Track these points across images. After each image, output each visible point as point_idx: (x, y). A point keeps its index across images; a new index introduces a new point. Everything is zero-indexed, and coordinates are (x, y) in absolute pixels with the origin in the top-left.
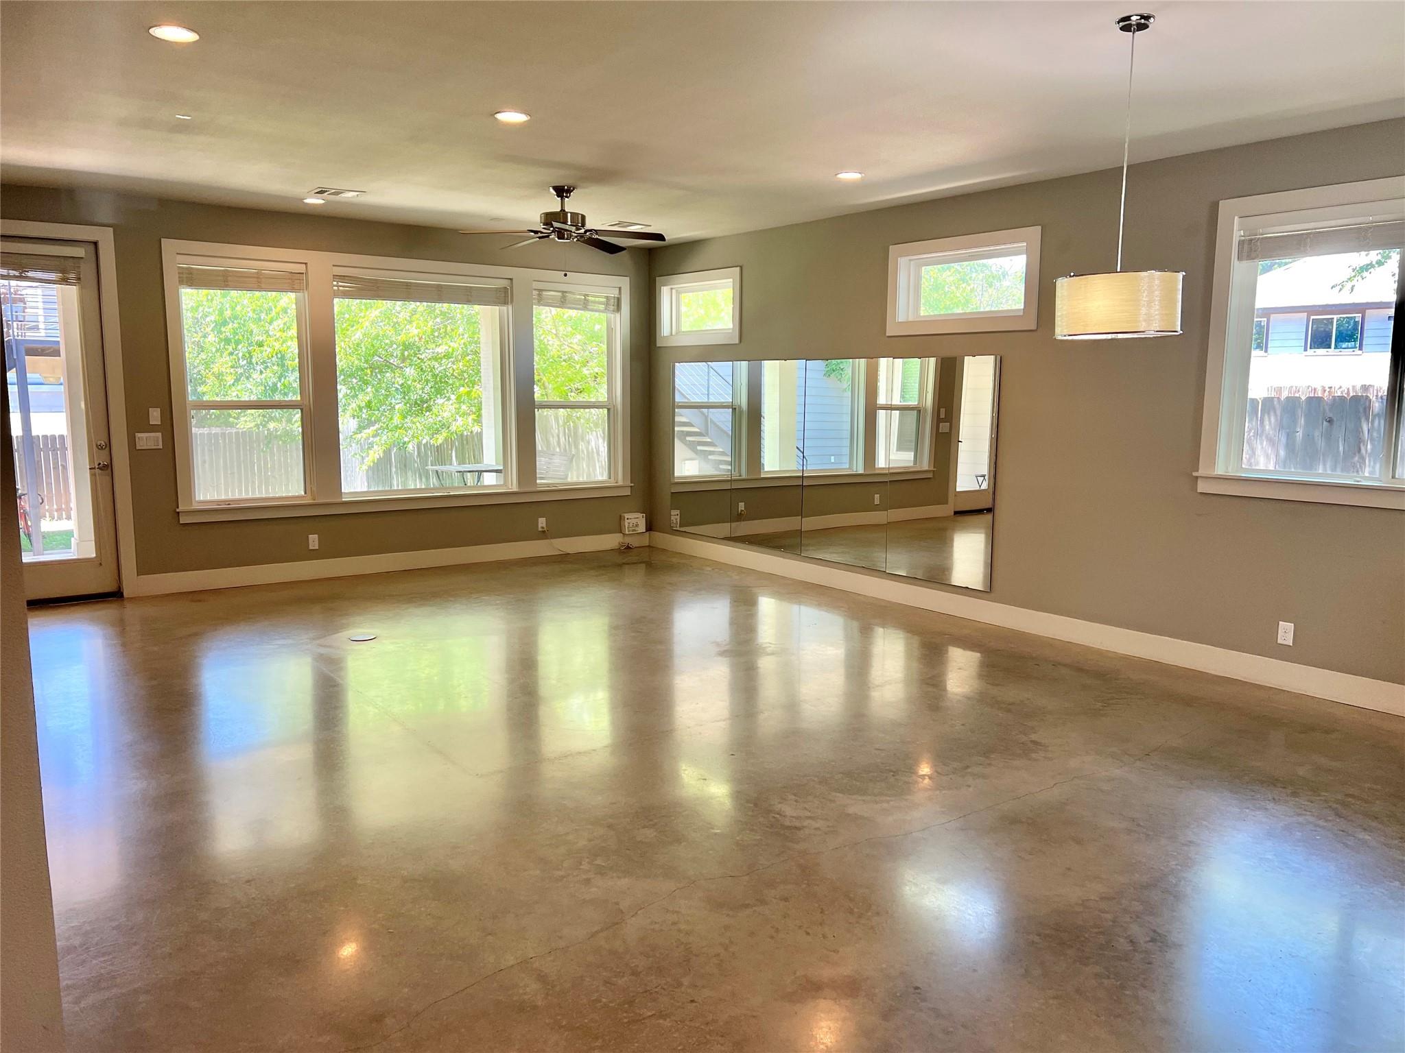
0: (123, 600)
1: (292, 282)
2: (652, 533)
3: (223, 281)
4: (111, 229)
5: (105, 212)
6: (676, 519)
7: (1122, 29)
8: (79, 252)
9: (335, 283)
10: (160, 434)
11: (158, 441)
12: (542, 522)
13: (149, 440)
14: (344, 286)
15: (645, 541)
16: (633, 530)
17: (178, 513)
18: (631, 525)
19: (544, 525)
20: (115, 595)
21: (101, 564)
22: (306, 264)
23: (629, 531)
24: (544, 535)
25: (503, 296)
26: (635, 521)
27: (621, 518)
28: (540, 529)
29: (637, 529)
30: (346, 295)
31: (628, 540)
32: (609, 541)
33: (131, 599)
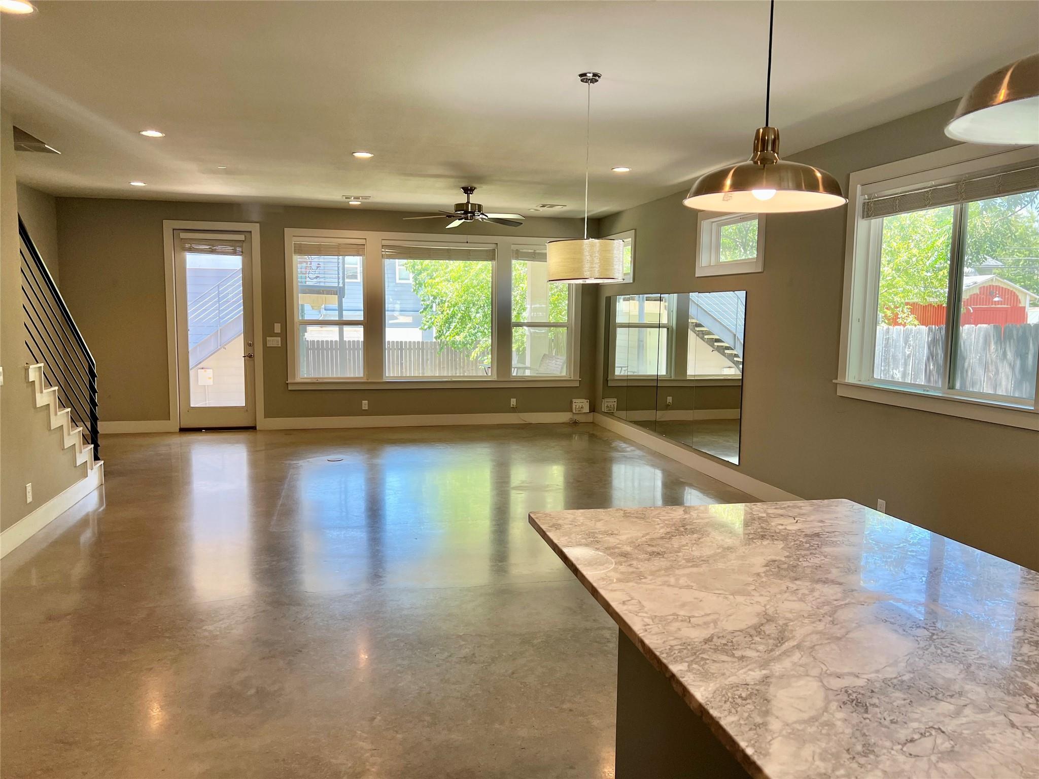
0: (256, 432)
1: (357, 250)
2: (595, 413)
3: (319, 250)
4: (258, 224)
5: (255, 216)
6: (614, 405)
7: (582, 81)
8: (242, 237)
9: (383, 250)
10: (280, 338)
11: (278, 342)
12: (513, 402)
13: (274, 342)
14: (388, 251)
15: (590, 418)
16: (579, 411)
17: (288, 384)
18: (577, 407)
19: (515, 404)
20: (253, 428)
21: (247, 411)
22: (366, 239)
23: (576, 411)
24: (514, 410)
25: (490, 255)
26: (581, 404)
27: (571, 402)
28: (511, 406)
29: (582, 410)
30: (390, 257)
31: (577, 418)
32: (563, 417)
33: (260, 430)
